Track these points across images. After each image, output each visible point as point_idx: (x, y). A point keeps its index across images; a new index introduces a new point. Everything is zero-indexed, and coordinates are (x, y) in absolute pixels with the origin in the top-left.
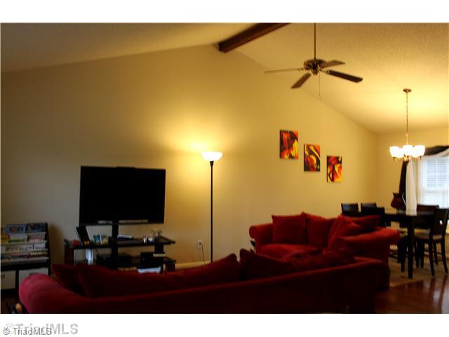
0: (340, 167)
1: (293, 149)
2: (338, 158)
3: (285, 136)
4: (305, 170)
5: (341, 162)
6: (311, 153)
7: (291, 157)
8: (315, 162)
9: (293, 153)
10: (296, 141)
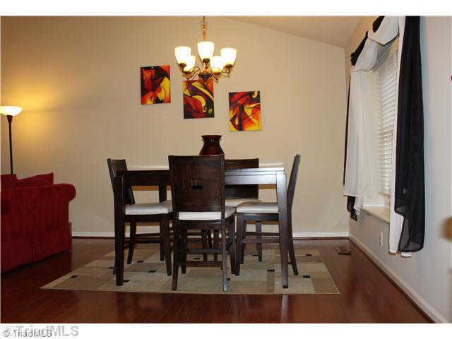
0: (258, 108)
1: (160, 91)
2: (251, 94)
3: (148, 75)
4: (185, 117)
5: (258, 100)
6: (195, 91)
7: (157, 101)
8: (204, 104)
9: (161, 96)
10: (166, 79)
